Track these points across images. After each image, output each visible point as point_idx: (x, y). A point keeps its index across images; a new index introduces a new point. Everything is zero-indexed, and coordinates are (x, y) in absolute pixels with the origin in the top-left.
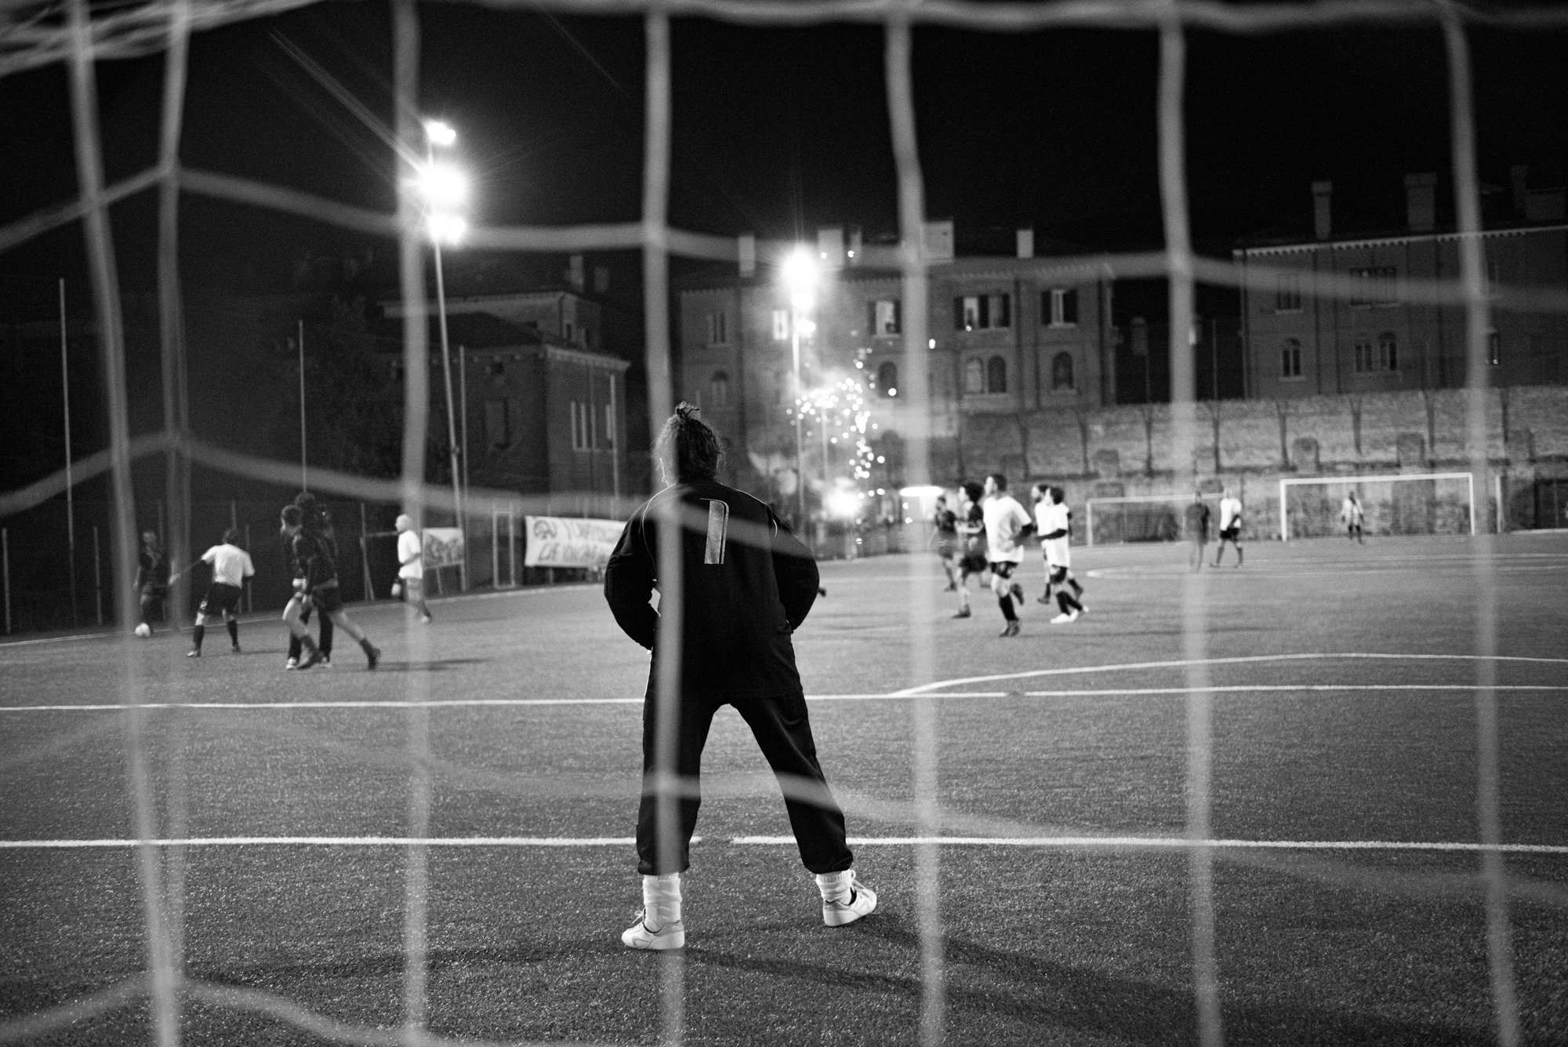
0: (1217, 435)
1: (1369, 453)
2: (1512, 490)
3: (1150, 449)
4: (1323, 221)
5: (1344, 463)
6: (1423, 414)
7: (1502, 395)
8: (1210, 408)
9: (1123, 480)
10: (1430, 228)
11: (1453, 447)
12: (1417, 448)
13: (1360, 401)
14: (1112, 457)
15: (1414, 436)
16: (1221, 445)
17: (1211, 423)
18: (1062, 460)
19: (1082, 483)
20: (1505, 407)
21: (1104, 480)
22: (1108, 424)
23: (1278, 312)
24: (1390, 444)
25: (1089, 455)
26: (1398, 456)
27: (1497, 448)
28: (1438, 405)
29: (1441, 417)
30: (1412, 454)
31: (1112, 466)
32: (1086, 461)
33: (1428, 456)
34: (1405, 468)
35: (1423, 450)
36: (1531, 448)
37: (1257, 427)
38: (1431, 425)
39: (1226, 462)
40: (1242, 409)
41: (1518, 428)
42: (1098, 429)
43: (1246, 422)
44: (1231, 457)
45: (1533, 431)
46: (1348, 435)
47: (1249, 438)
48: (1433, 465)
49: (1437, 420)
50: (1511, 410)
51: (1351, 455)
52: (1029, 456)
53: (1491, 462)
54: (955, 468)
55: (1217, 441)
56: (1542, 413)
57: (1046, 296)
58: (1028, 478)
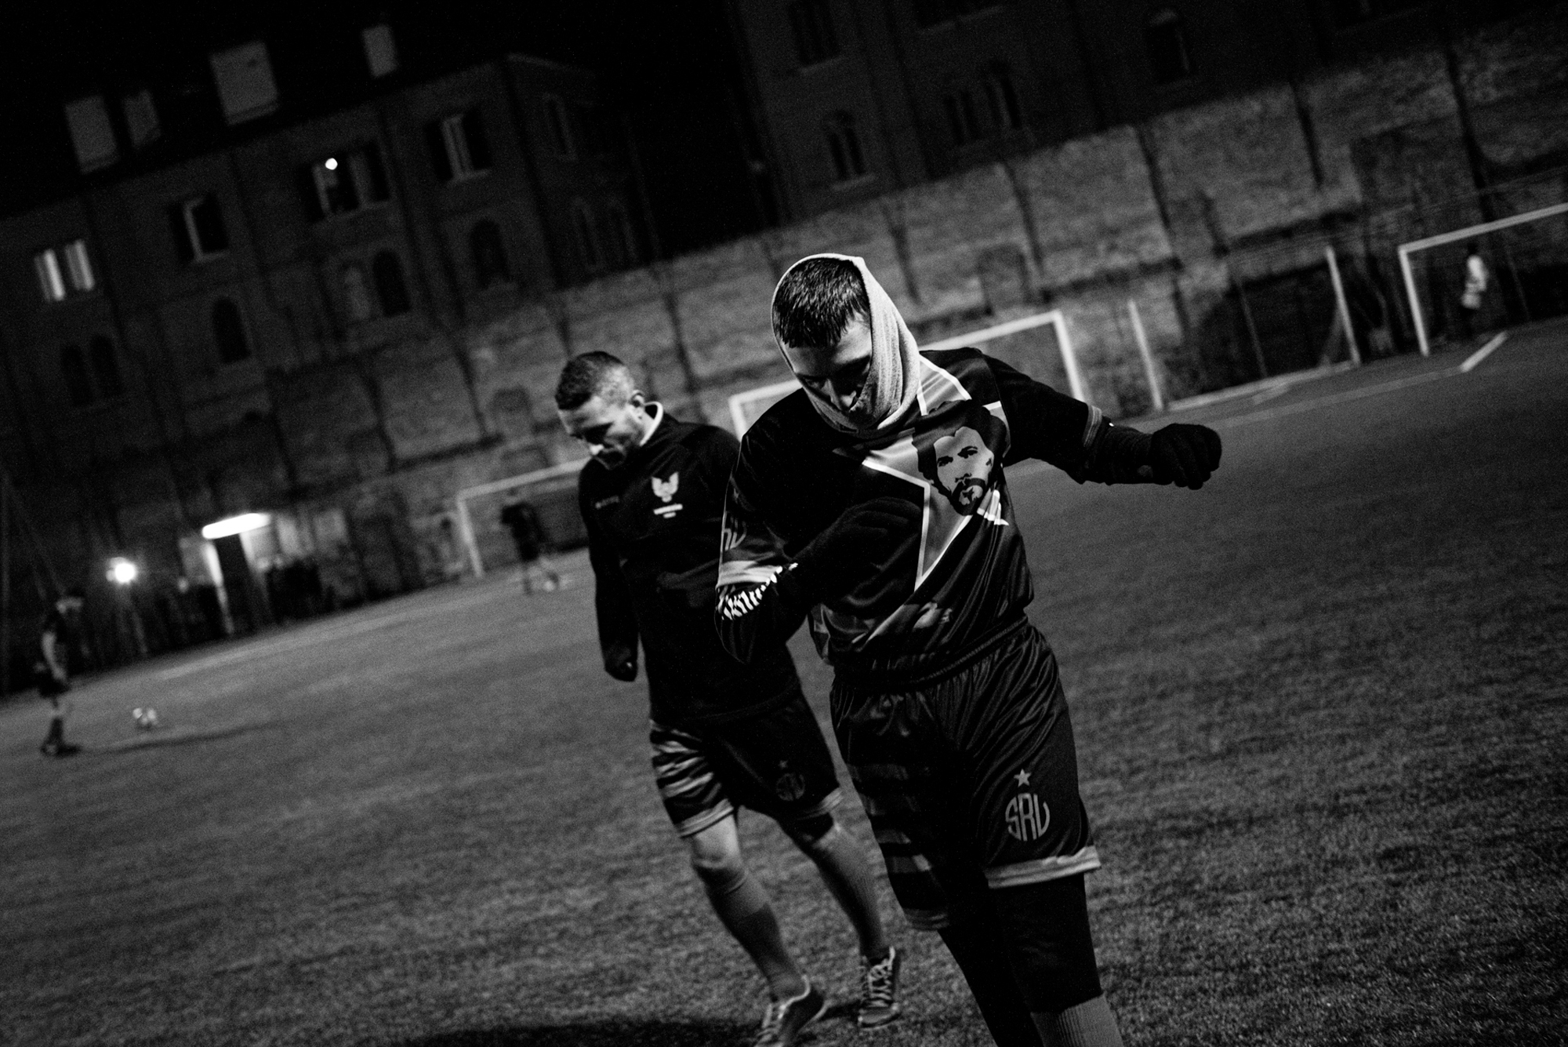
0: (676, 322)
1: (934, 301)
2: (1195, 317)
6: (1011, 206)
7: (1141, 139)
8: (656, 276)
9: (543, 438)
11: (1075, 256)
12: (1013, 272)
13: (899, 207)
14: (516, 400)
15: (1004, 250)
16: (687, 340)
17: (659, 303)
18: (441, 422)
19: (480, 457)
20: (1151, 160)
21: (513, 445)
22: (501, 342)
23: (805, 71)
24: (967, 275)
25: (484, 402)
26: (986, 295)
27: (1155, 241)
28: (1032, 184)
29: (1043, 205)
30: (1006, 285)
31: (520, 416)
32: (479, 416)
33: (1037, 282)
34: (1001, 314)
35: (1024, 274)
36: (1213, 227)
37: (737, 294)
38: (1029, 224)
39: (702, 369)
40: (705, 267)
41: (1183, 194)
42: (485, 355)
43: (720, 288)
44: (708, 357)
45: (1211, 193)
46: (891, 276)
47: (729, 316)
48: (1047, 299)
49: (1038, 212)
50: (1163, 163)
52: (389, 425)
53: (1149, 270)
54: (280, 474)
55: (678, 334)
56: (1220, 154)
57: (433, 133)
58: (395, 465)
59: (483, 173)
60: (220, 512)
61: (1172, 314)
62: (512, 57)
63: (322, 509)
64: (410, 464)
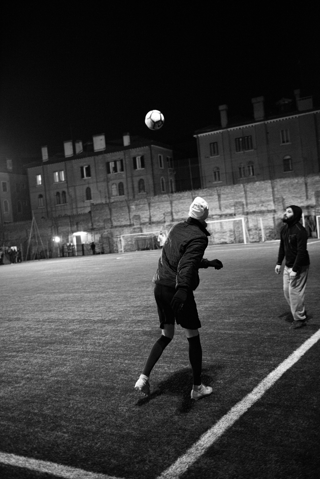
0: (172, 206)
1: (224, 211)
2: (277, 223)
3: (150, 214)
4: (224, 121)
5: (216, 215)
6: (243, 193)
7: (272, 183)
8: (169, 196)
9: (142, 226)
10: (262, 119)
11: (254, 206)
12: (241, 207)
13: (220, 190)
14: (138, 217)
15: (240, 202)
16: (173, 211)
17: (169, 202)
18: (122, 220)
19: (128, 228)
20: (273, 188)
21: (135, 227)
22: (136, 205)
23: (211, 157)
24: (232, 206)
25: (131, 217)
26: (235, 211)
27: (271, 205)
28: (248, 189)
29: (249, 194)
30: (239, 210)
31: (138, 221)
32: (130, 219)
33: (246, 210)
34: (237, 216)
35: (243, 208)
36: (283, 204)
37: (185, 203)
38: (246, 197)
39: (175, 217)
40: (179, 196)
41: (278, 197)
42: (133, 207)
43: (181, 201)
44: (177, 215)
45: (284, 197)
46: (216, 204)
47: (182, 207)
48: (247, 214)
49: (248, 195)
50: (275, 189)
51: (218, 212)
52: (112, 218)
53: (269, 211)
54: (90, 225)
55: (172, 209)
56: (287, 189)
57: (134, 159)
58: (112, 227)
59: (143, 169)
60: (78, 230)
61: (272, 221)
62: (152, 146)
63: (97, 233)
64: (116, 227)
